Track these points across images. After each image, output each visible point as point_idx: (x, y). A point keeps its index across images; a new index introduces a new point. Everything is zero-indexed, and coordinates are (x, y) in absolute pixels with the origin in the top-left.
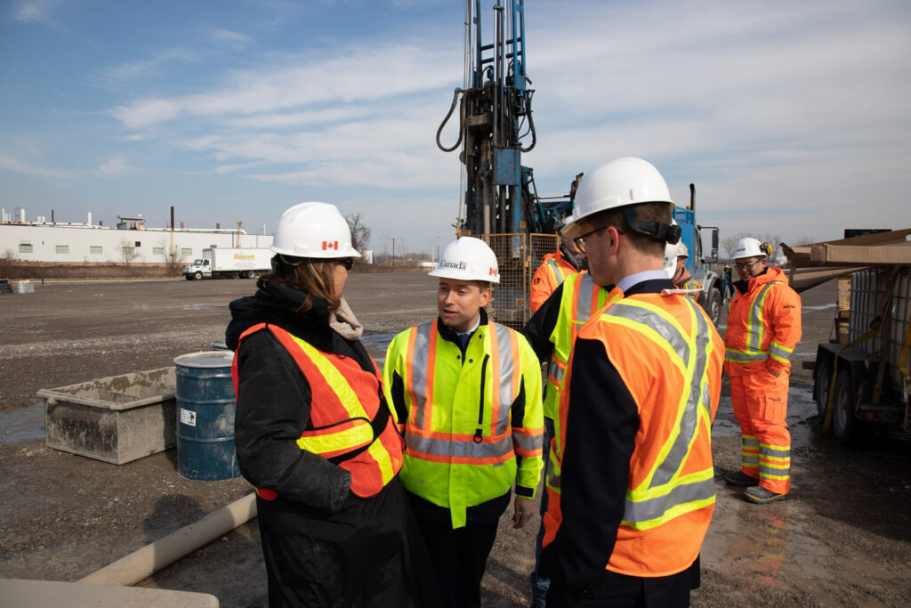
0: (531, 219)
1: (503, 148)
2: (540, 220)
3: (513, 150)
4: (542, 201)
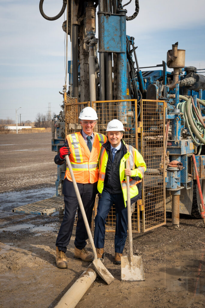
1: (109, 15)
3: (118, 18)
4: (142, 70)
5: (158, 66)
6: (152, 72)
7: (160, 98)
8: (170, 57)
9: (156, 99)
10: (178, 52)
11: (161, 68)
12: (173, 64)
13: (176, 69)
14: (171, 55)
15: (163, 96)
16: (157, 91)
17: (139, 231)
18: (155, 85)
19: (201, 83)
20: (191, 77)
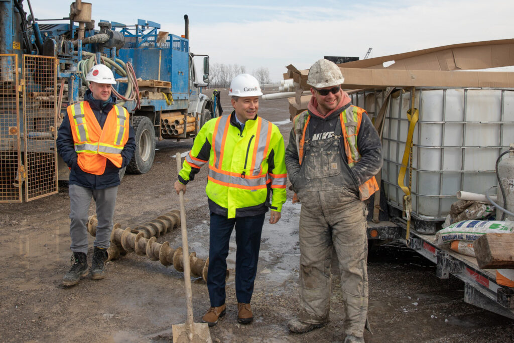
0: (26, 40)
2: (37, 41)
4: (39, 23)
5: (65, 19)
6: (57, 25)
7: (59, 54)
8: (73, 9)
9: (53, 56)
10: (82, 5)
11: (68, 22)
12: (77, 17)
13: (81, 23)
14: (74, 7)
15: (64, 53)
16: (56, 46)
17: (21, 200)
18: (53, 40)
19: (116, 40)
20: (104, 33)
